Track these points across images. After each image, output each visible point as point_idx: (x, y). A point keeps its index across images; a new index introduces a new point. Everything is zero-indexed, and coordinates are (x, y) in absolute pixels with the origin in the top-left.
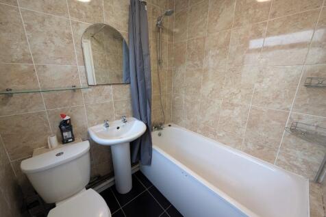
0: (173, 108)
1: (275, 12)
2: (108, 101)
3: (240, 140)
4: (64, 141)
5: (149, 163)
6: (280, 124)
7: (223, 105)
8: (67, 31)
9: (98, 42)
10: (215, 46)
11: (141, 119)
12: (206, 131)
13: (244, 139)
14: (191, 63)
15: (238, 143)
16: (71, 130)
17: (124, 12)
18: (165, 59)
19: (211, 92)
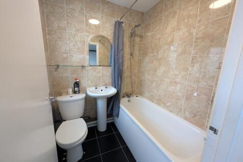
0: (141, 85)
1: (200, 20)
2: (98, 75)
3: (181, 110)
4: (75, 92)
5: (118, 116)
6: (206, 97)
7: (170, 83)
8: (83, 40)
9: (102, 44)
10: (165, 44)
11: (115, 87)
12: (159, 102)
13: (183, 108)
14: (151, 54)
15: (179, 111)
16: (79, 87)
17: (111, 28)
18: (136, 52)
19: (163, 74)
